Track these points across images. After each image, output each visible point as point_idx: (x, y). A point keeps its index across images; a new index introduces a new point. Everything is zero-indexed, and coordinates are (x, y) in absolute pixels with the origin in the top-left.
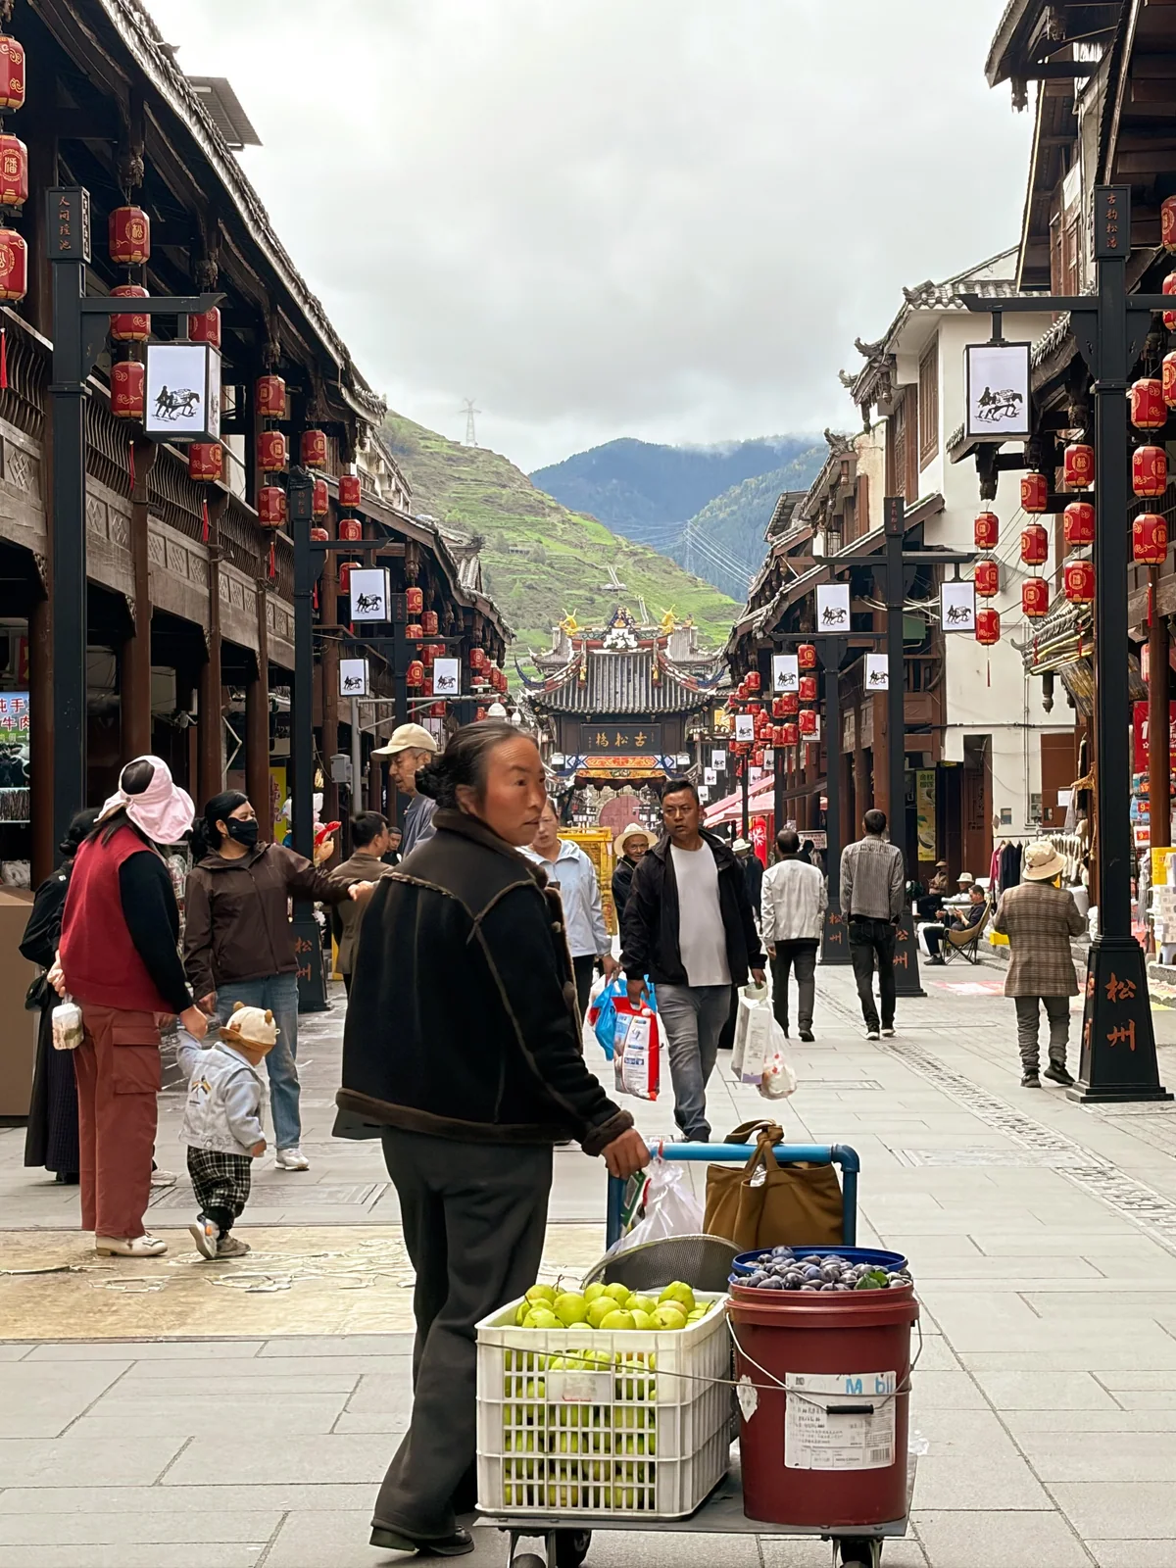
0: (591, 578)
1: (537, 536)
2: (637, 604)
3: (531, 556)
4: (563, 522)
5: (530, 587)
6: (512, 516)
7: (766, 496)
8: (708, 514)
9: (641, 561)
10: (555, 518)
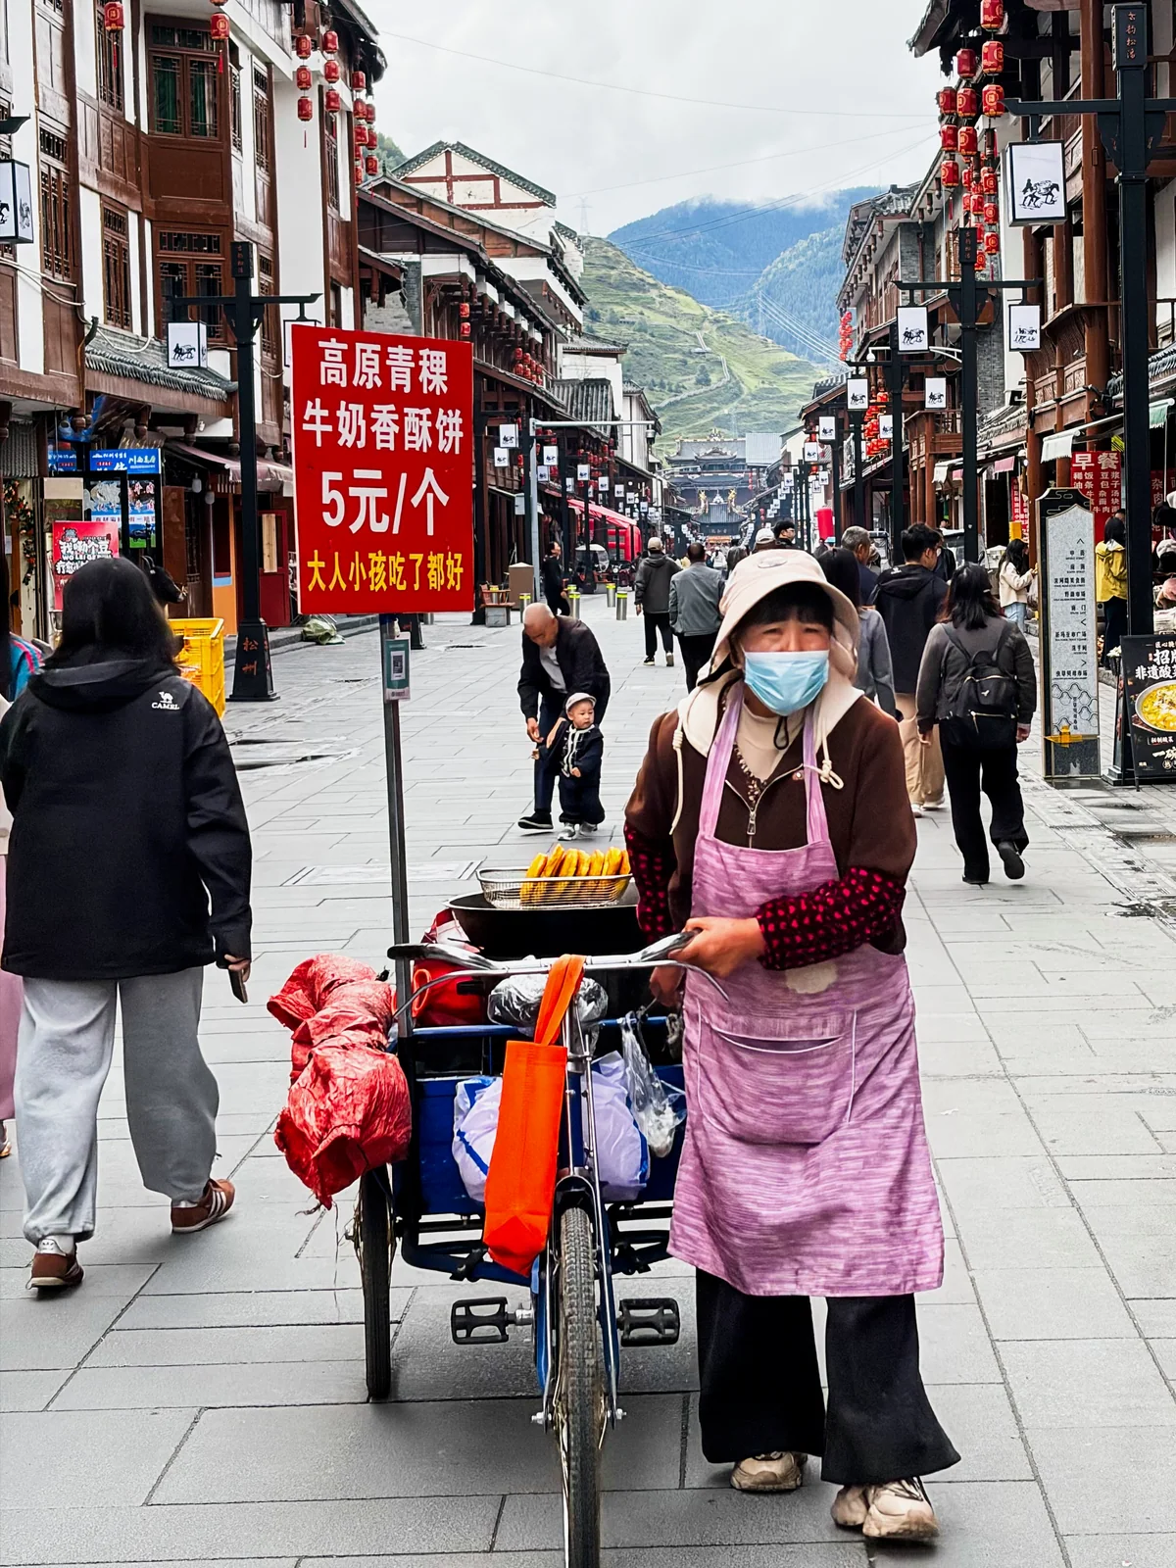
0: (685, 343)
1: (640, 309)
2: (720, 363)
3: (636, 326)
4: (660, 296)
5: (637, 354)
6: (620, 293)
7: (830, 249)
8: (780, 265)
9: (723, 327)
10: (654, 293)
